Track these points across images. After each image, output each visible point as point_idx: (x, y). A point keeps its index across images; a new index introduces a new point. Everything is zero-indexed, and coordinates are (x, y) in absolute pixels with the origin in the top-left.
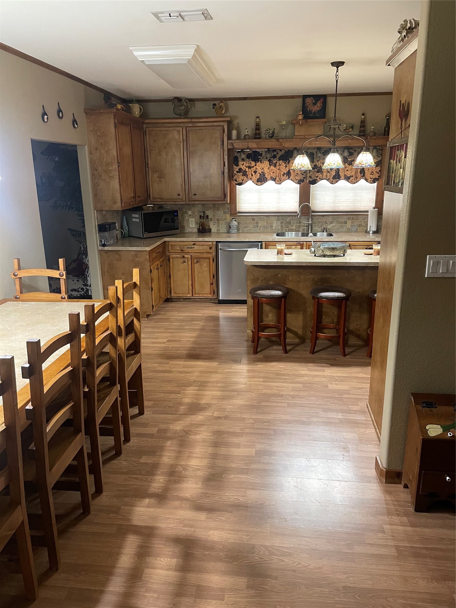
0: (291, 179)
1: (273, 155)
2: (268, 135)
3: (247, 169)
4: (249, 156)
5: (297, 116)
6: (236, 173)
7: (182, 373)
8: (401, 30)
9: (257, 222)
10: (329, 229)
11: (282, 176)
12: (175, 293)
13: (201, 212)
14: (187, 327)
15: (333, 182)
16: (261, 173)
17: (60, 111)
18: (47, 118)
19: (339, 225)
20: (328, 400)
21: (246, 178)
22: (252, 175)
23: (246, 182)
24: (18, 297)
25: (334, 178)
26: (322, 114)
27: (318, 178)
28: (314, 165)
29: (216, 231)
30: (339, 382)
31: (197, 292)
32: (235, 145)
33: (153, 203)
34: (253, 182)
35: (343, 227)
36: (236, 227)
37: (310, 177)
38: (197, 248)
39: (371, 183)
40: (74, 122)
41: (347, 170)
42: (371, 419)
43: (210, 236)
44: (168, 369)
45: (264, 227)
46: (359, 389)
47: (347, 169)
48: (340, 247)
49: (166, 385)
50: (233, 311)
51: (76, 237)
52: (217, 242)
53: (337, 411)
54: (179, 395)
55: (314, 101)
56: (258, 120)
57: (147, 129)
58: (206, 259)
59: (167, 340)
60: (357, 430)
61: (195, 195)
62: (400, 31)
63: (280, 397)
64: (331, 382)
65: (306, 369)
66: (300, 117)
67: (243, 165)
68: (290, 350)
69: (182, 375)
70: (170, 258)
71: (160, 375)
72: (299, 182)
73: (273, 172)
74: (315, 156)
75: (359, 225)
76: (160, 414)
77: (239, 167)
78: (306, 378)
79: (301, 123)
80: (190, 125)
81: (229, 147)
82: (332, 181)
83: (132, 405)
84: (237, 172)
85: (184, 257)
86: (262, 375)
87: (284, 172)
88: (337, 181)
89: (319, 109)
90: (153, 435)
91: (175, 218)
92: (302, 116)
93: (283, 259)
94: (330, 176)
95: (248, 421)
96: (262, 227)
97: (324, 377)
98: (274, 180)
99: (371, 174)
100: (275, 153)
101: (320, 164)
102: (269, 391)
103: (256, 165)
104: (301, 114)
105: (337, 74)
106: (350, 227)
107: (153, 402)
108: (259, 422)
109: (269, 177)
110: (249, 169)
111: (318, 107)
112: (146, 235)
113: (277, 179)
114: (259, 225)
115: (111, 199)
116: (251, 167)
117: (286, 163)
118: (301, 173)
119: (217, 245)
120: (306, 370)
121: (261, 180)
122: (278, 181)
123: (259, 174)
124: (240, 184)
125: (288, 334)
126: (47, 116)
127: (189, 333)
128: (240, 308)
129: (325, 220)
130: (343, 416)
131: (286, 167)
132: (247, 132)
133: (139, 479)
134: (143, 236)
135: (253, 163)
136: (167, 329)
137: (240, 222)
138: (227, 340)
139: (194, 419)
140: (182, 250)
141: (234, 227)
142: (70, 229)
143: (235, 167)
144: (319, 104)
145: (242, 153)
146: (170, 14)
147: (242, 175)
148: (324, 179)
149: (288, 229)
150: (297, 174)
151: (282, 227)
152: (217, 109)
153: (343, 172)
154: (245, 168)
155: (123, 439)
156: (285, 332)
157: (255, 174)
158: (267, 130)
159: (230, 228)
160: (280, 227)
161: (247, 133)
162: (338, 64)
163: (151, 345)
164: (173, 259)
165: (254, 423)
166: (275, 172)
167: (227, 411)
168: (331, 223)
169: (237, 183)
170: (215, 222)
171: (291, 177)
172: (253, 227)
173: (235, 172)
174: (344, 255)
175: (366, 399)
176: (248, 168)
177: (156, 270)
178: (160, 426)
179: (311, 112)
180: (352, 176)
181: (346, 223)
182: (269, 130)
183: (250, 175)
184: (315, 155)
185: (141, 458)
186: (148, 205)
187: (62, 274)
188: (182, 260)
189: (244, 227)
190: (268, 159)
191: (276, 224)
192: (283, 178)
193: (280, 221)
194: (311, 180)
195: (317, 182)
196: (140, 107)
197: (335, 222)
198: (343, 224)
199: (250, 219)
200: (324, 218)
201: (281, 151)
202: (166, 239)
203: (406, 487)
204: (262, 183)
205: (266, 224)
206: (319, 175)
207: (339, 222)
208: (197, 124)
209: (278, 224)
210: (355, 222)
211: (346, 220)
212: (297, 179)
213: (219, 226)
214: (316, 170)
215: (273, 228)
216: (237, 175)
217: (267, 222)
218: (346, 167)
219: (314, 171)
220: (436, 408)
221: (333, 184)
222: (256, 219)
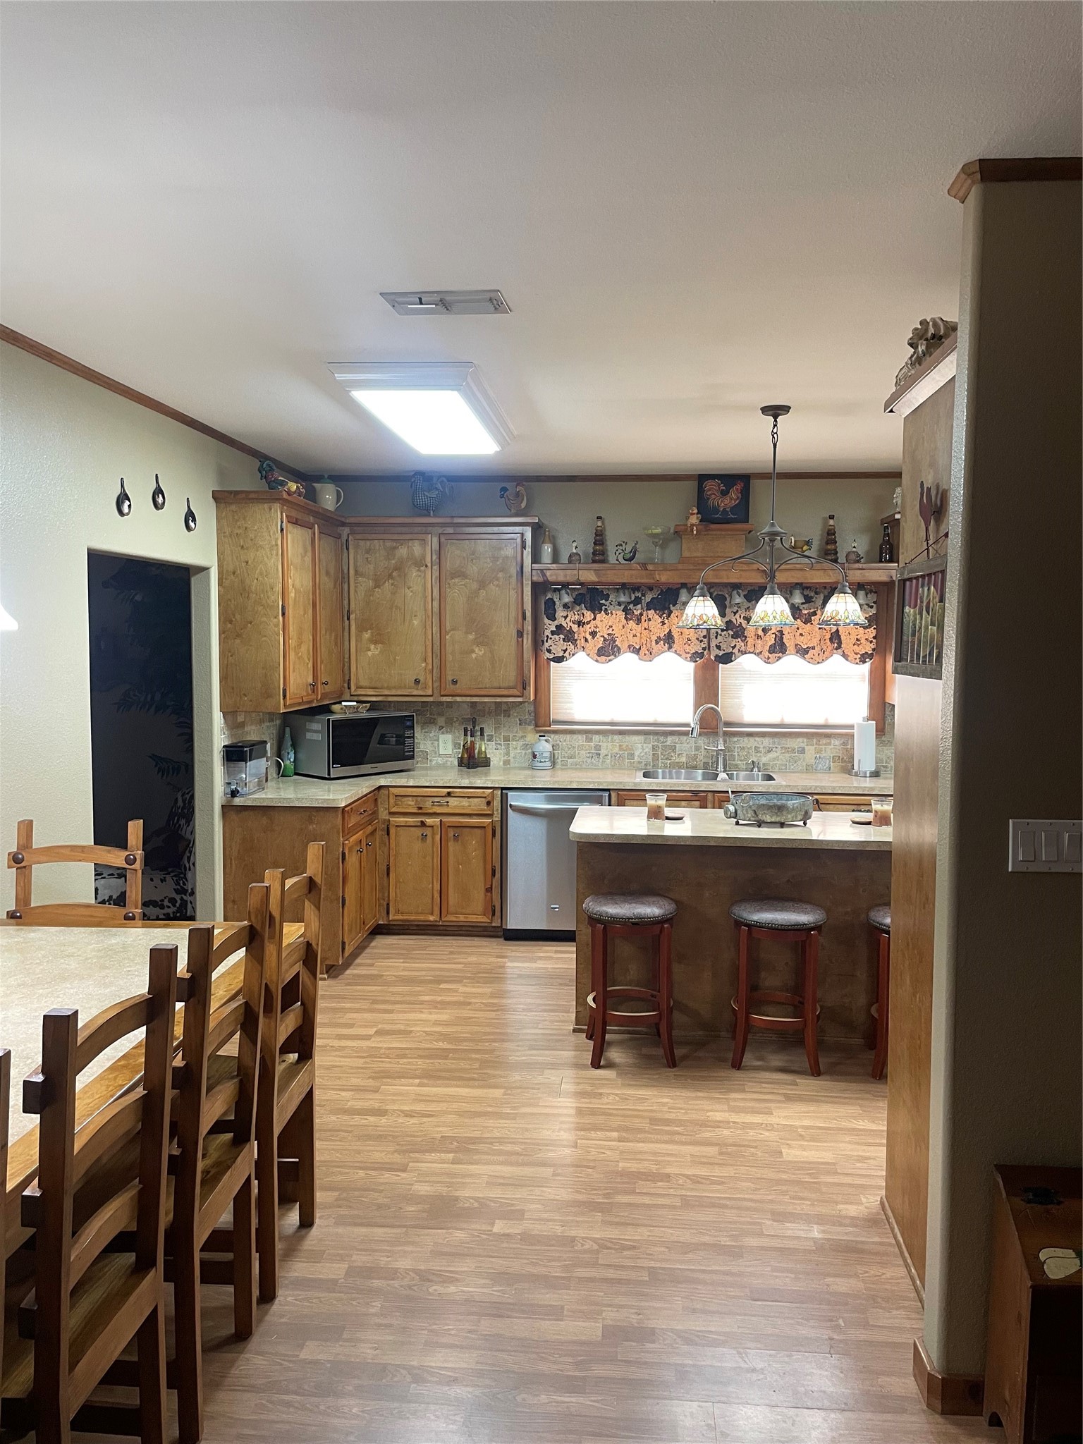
0: (673, 650)
1: (633, 598)
2: (622, 554)
3: (575, 628)
4: (579, 600)
5: (687, 518)
6: (550, 636)
7: (411, 1116)
8: (915, 341)
9: (597, 745)
10: (764, 764)
11: (654, 643)
12: (398, 912)
13: (468, 720)
14: (427, 998)
15: (770, 660)
16: (606, 636)
17: (158, 491)
18: (130, 506)
19: (787, 755)
20: (784, 1188)
21: (573, 647)
22: (586, 640)
23: (573, 655)
24: (18, 914)
25: (772, 650)
26: (742, 513)
27: (736, 651)
28: (727, 622)
29: (501, 763)
30: (808, 1141)
31: (451, 909)
32: (548, 573)
33: (356, 698)
34: (588, 655)
35: (796, 762)
36: (548, 755)
37: (719, 647)
38: (456, 803)
39: (857, 663)
40: (190, 516)
41: (801, 635)
42: (894, 1242)
43: (487, 774)
44: (376, 1105)
45: (614, 756)
46: (859, 1161)
47: (800, 631)
48: (794, 804)
49: (372, 1148)
50: (540, 958)
51: (168, 775)
52: (503, 789)
53: (808, 1219)
54: (403, 1175)
55: (724, 488)
56: (599, 524)
57: (350, 537)
58: (476, 830)
59: (375, 1030)
60: (860, 1269)
61: (455, 682)
62: (913, 343)
63: (661, 1181)
64: (789, 1142)
65: (726, 1107)
66: (694, 520)
67: (566, 617)
68: (685, 1058)
69: (412, 1121)
70: (390, 826)
71: (357, 1120)
72: (695, 657)
73: (635, 636)
74: (727, 603)
75: (833, 757)
76: (356, 1225)
77: (556, 623)
78: (726, 1132)
79: (695, 532)
80: (450, 530)
81: (535, 579)
82: (769, 658)
83: (286, 1200)
84: (553, 633)
85: (423, 824)
86: (615, 1122)
87: (658, 635)
88: (780, 658)
89: (733, 503)
90: (335, 1282)
91: (408, 733)
92: (697, 518)
93: (663, 828)
94: (763, 646)
95: (583, 1245)
96: (609, 757)
97: (769, 1128)
98: (637, 651)
99: (854, 644)
100: (639, 595)
101: (739, 621)
102: (634, 1166)
103: (594, 619)
104: (694, 514)
105: (775, 431)
106: (813, 761)
107: (336, 1194)
108: (610, 1248)
109: (624, 647)
110: (579, 626)
111: (731, 499)
112: (337, 771)
113: (644, 650)
114: (603, 752)
115: (260, 685)
116: (584, 623)
117: (662, 615)
118: (698, 639)
119: (504, 796)
120: (725, 1111)
121: (608, 650)
122: (645, 654)
123: (602, 639)
124: (560, 660)
125: (678, 1017)
126: (130, 501)
127: (430, 1013)
128: (557, 952)
129: (756, 744)
130: (823, 1231)
131: (663, 623)
132: (576, 547)
133: (296, 1405)
134: (329, 774)
135: (588, 615)
136: (375, 1002)
137: (558, 745)
138: (525, 1031)
139: (444, 1240)
140: (420, 808)
141: (545, 755)
142: (153, 757)
143: (546, 621)
144: (734, 494)
145: (563, 592)
146: (420, 299)
147: (564, 640)
148: (750, 653)
149: (669, 761)
150: (689, 640)
151: (655, 757)
152: (509, 499)
153: (793, 638)
154: (571, 624)
155: (255, 1292)
156: (670, 1010)
157: (593, 638)
158: (621, 545)
159: (535, 756)
160: (650, 758)
161: (574, 551)
162: (776, 411)
163: (336, 1043)
164: (399, 829)
165: (597, 1252)
166: (638, 635)
167: (527, 1219)
168: (769, 752)
169: (552, 656)
170: (500, 745)
171: (675, 647)
172: (588, 755)
173: (547, 633)
174: (805, 824)
175: (879, 1188)
176: (577, 626)
177: (355, 853)
178: (354, 1257)
179: (716, 510)
180: (813, 648)
181: (803, 751)
182: (624, 544)
183: (583, 640)
184: (728, 600)
185: (301, 1347)
186: (344, 704)
187: (132, 857)
188: (418, 832)
189: (566, 755)
190: (622, 607)
191: (641, 750)
192: (655, 648)
193: (650, 743)
194: (721, 653)
195: (733, 658)
196: (337, 490)
197: (777, 750)
198: (796, 754)
199: (581, 739)
200: (751, 739)
201: (651, 589)
202: (383, 781)
203: (995, 1421)
204: (610, 658)
205: (617, 749)
206: (737, 644)
207: (786, 750)
208: (464, 529)
209: (647, 750)
210: (823, 749)
211: (802, 745)
212: (688, 651)
213: (508, 754)
214: (731, 633)
215: (636, 758)
216: (551, 638)
217: (620, 746)
218: (798, 629)
219: (727, 636)
220: (1059, 1203)
221: (769, 663)
222: (596, 738)
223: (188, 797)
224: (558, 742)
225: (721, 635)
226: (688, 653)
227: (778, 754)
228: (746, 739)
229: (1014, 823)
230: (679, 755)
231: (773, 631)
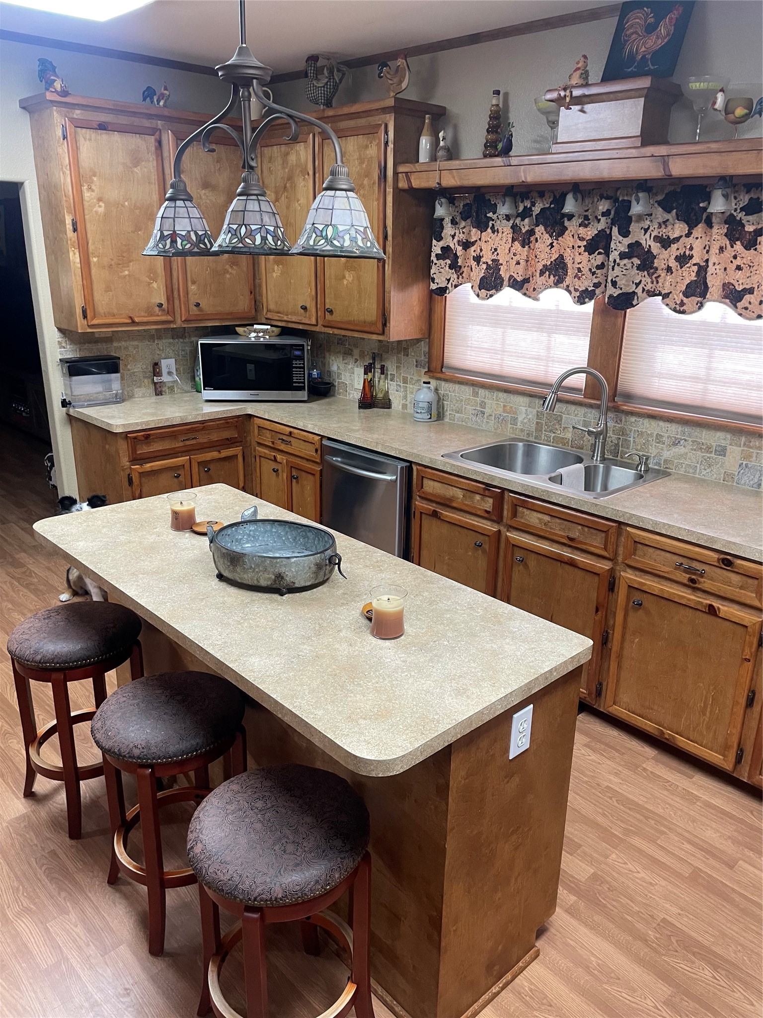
0: (565, 284)
1: (521, 209)
4: (466, 214)
6: (435, 260)
9: (483, 402)
10: (665, 461)
11: (539, 274)
15: (684, 308)
16: (490, 263)
21: (457, 276)
22: (470, 268)
23: (458, 286)
25: (689, 292)
27: (639, 290)
28: (630, 246)
33: (269, 322)
34: (470, 287)
35: (710, 466)
36: (425, 405)
37: (614, 284)
38: (296, 444)
45: (497, 418)
47: (738, 262)
55: (653, 20)
56: (495, 102)
58: (310, 476)
61: (331, 312)
67: (452, 237)
72: (584, 298)
73: (518, 263)
74: (634, 214)
77: (442, 244)
81: (401, 185)
82: (682, 304)
84: (438, 257)
85: (275, 459)
87: (543, 263)
88: (699, 305)
89: (660, 44)
91: (297, 363)
94: (677, 285)
96: (493, 418)
98: (518, 284)
100: (528, 204)
101: (649, 242)
103: (480, 239)
106: (735, 470)
109: (507, 277)
110: (465, 249)
111: (658, 38)
112: (210, 393)
113: (533, 281)
114: (488, 411)
116: (469, 245)
117: (552, 234)
118: (590, 270)
119: (323, 445)
121: (491, 282)
122: (528, 290)
123: (485, 266)
124: (441, 292)
129: (659, 430)
131: (553, 245)
132: (444, 138)
134: (204, 396)
135: (474, 234)
137: (448, 395)
140: (273, 443)
141: (421, 405)
143: (434, 242)
144: (665, 28)
147: (448, 267)
148: (657, 294)
149: (553, 435)
150: (581, 269)
151: (538, 427)
153: (723, 272)
154: (457, 246)
157: (477, 265)
159: (414, 405)
160: (534, 426)
161: (441, 144)
164: (261, 459)
166: (523, 262)
170: (400, 386)
171: (568, 280)
172: (473, 412)
173: (433, 257)
176: (462, 248)
180: (751, 291)
181: (722, 451)
183: (467, 268)
186: (255, 326)
188: (273, 465)
189: (454, 408)
190: (511, 222)
191: (524, 416)
192: (539, 280)
193: (535, 408)
194: (616, 292)
195: (634, 303)
196: (265, 91)
197: (686, 443)
198: (713, 455)
199: (467, 391)
200: (654, 423)
201: (542, 195)
202: (250, 409)
204: (491, 292)
205: (501, 409)
206: (643, 279)
207: (699, 446)
209: (530, 416)
210: (754, 455)
211: (723, 443)
212: (578, 287)
213: (405, 397)
214: (637, 261)
215: (519, 424)
216: (436, 264)
217: (504, 406)
218: (735, 257)
219: (629, 266)
221: (683, 312)
222: (482, 392)
224: (448, 392)
225: (618, 265)
226: (579, 290)
227: (686, 451)
228: (646, 422)
230: (565, 428)
231: (694, 261)
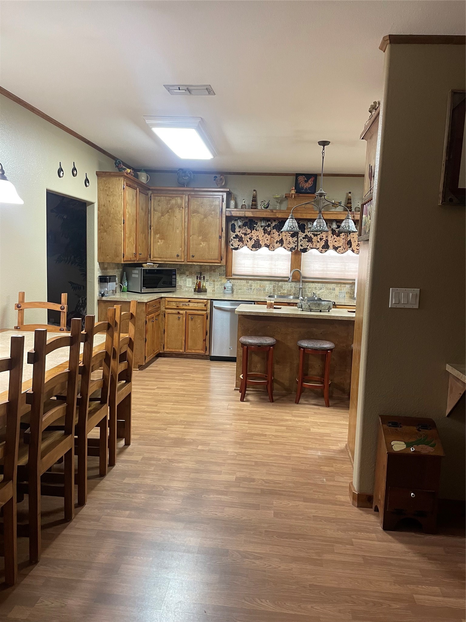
1: (267, 224)
2: (263, 206)
4: (245, 225)
5: (290, 191)
6: (233, 239)
7: (169, 414)
8: (371, 110)
9: (251, 285)
10: (318, 295)
11: (275, 243)
12: (168, 348)
13: (198, 273)
14: (177, 378)
16: (256, 240)
17: (74, 169)
18: (63, 174)
19: (327, 291)
20: (310, 440)
21: (242, 244)
22: (248, 241)
23: (242, 247)
24: (19, 328)
25: (323, 247)
27: (308, 247)
28: (305, 235)
29: (212, 291)
30: (321, 426)
31: (189, 348)
32: (233, 212)
33: (153, 262)
34: (248, 247)
35: (331, 294)
36: (230, 288)
37: (301, 246)
38: (192, 305)
39: (358, 254)
40: (87, 180)
41: (335, 241)
42: (348, 457)
43: (206, 294)
44: (156, 410)
45: (257, 290)
46: (339, 433)
48: (324, 303)
49: (154, 423)
50: (224, 367)
51: (76, 290)
52: (211, 300)
53: (317, 449)
54: (165, 431)
55: (306, 179)
56: (255, 193)
57: (152, 195)
58: (200, 316)
59: (157, 387)
60: (334, 465)
61: (193, 256)
62: (371, 111)
63: (263, 436)
64: (313, 427)
65: (291, 415)
66: (293, 192)
67: (239, 232)
68: (277, 400)
69: (169, 415)
70: (165, 314)
71: (148, 414)
72: (291, 250)
73: (267, 240)
74: (306, 227)
75: (346, 292)
76: (146, 445)
77: (235, 234)
78: (290, 423)
79: (293, 197)
80: (193, 193)
81: (227, 215)
82: (322, 251)
83: (120, 437)
84: (234, 238)
85: (179, 313)
86: (247, 418)
87: (277, 240)
88: (326, 251)
89: (310, 186)
90: (138, 461)
91: (174, 277)
92: (294, 191)
93: (273, 311)
94: (320, 246)
95: (231, 454)
96: (255, 290)
97: (307, 422)
98: (267, 246)
99: (357, 246)
101: (310, 235)
102: (253, 432)
103: (251, 233)
104: (293, 189)
105: (323, 152)
106: (338, 294)
107: (139, 436)
108: (241, 455)
109: (263, 244)
110: (245, 235)
111: (309, 184)
112: (144, 290)
114: (253, 288)
115: (113, 252)
116: (247, 234)
117: (279, 232)
118: (293, 242)
119: (212, 302)
120: (291, 416)
121: (257, 246)
122: (271, 248)
123: (254, 241)
124: (236, 249)
125: (276, 385)
126: (63, 172)
127: (179, 383)
128: (231, 365)
129: (315, 286)
130: (323, 453)
131: (279, 235)
132: (244, 202)
133: (121, 495)
134: (141, 291)
135: (249, 231)
136: (158, 378)
137: (235, 284)
138: (216, 389)
139: (179, 451)
140: (178, 307)
142: (70, 282)
143: (232, 233)
144: (310, 182)
145: (239, 221)
146: (179, 88)
147: (238, 241)
148: (314, 248)
149: (280, 292)
150: (289, 242)
151: (274, 290)
152: (217, 181)
153: (332, 242)
154: (242, 234)
155: (107, 463)
156: (272, 381)
157: (250, 240)
158: (263, 202)
159: (225, 288)
160: (272, 290)
161: (244, 203)
162: (324, 143)
163: (141, 391)
164: (169, 314)
165: (236, 456)
166: (269, 240)
167: (211, 446)
168: (320, 289)
169: (233, 247)
170: (211, 283)
171: (284, 245)
172: (247, 289)
173: (232, 238)
174: (329, 311)
175: (346, 441)
176: (244, 235)
177: (151, 322)
178: (145, 455)
179: (302, 188)
180: (340, 247)
181: (334, 289)
182: (264, 202)
183: (246, 241)
184: (306, 226)
185: (124, 479)
186: (148, 264)
187: (63, 307)
188: (177, 316)
189: (238, 288)
190: (263, 228)
191: (268, 287)
192: (276, 245)
193: (272, 285)
194: (302, 248)
195: (307, 251)
196: (147, 176)
197: (323, 289)
198: (331, 291)
199: (244, 282)
200: (314, 284)
201: (275, 221)
202: (163, 295)
203: (377, 510)
204: (257, 249)
205: (259, 287)
206: (309, 244)
207: (327, 289)
208: (199, 193)
209: (271, 287)
210: (343, 289)
211: (334, 287)
212: (289, 247)
213: (214, 287)
214: (307, 240)
215: (266, 290)
216: (233, 240)
217: (260, 285)
218: (334, 239)
219: (305, 241)
220: (401, 427)
221: (322, 253)
222: (250, 282)
223: (84, 299)
224: (235, 283)
225: (303, 240)
226: (289, 248)
227: (324, 290)
228: (311, 284)
229: (392, 289)
230: (284, 290)
231: (324, 239)
